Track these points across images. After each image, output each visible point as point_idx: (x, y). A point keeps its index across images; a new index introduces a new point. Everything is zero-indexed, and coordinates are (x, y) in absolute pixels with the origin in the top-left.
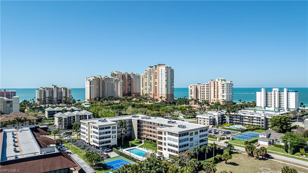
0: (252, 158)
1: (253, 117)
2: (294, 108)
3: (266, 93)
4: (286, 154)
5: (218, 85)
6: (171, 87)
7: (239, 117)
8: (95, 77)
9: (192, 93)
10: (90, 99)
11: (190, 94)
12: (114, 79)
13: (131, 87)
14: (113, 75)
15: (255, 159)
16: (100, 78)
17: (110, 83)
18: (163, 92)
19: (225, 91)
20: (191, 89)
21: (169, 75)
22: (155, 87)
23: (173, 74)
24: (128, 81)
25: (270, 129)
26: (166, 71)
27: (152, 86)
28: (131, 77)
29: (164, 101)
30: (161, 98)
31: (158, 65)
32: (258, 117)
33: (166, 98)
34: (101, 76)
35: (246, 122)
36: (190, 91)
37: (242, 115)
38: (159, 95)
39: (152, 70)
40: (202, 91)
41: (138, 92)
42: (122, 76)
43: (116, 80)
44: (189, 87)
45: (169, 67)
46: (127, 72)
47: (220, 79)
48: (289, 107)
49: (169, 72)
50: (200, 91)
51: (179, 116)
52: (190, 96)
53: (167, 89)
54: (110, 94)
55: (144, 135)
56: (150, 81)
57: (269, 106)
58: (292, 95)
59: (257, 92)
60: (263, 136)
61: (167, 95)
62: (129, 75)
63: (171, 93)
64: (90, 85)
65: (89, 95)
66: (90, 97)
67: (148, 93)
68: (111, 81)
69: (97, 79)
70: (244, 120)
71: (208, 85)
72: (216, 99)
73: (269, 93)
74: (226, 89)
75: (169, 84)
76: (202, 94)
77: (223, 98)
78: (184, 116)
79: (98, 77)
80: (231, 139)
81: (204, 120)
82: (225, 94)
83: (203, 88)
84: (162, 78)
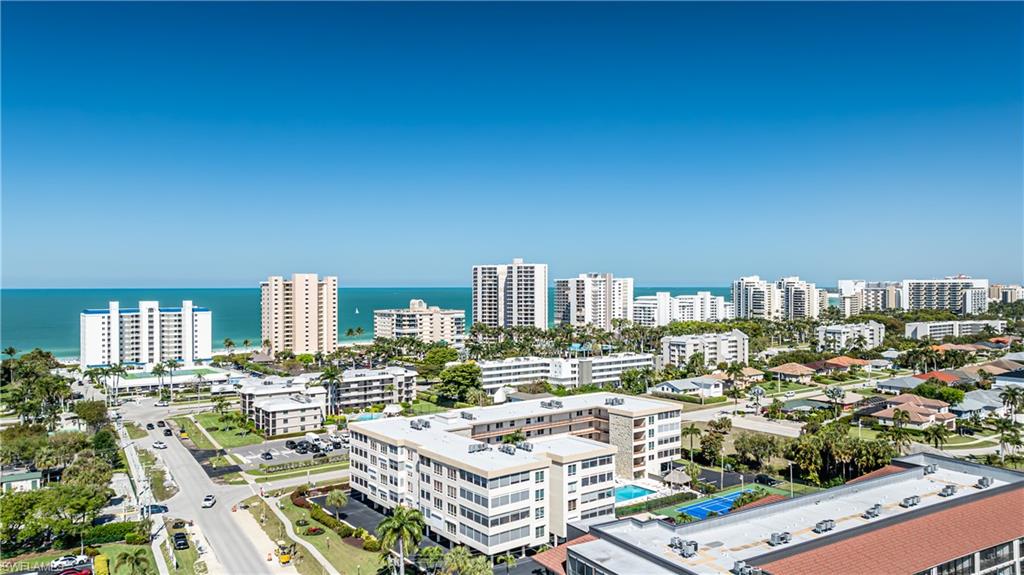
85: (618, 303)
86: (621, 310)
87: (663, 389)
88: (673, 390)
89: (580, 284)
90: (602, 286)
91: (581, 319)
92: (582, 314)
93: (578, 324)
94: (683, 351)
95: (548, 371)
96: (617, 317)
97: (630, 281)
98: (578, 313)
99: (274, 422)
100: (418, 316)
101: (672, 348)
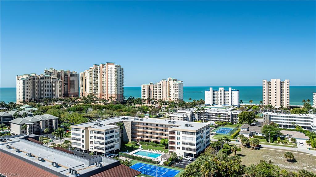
0: (249, 149)
1: (219, 114)
2: (237, 104)
3: (213, 92)
4: (268, 143)
5: (169, 84)
6: (121, 87)
7: (207, 114)
8: (29, 75)
9: (145, 92)
10: (24, 101)
11: (143, 94)
12: (51, 78)
13: (68, 87)
14: (48, 72)
15: (252, 150)
16: (35, 76)
17: (46, 82)
18: (112, 92)
19: (177, 90)
20: (144, 88)
21: (119, 74)
22: (103, 86)
23: (123, 73)
24: (64, 80)
25: (235, 123)
26: (116, 70)
27: (99, 86)
28: (67, 75)
29: (114, 101)
30: (111, 97)
31: (106, 64)
32: (224, 114)
33: (116, 98)
34: (35, 74)
35: (213, 118)
36: (143, 90)
37: (209, 112)
38: (108, 95)
39: (99, 69)
40: (154, 90)
41: (76, 92)
42: (58, 74)
43: (54, 79)
44: (142, 87)
45: (118, 65)
46: (63, 70)
47: (171, 78)
48: (233, 104)
49: (119, 71)
50: (152, 90)
51: (143, 116)
52: (143, 96)
53: (117, 89)
54: (46, 95)
55: (137, 137)
56: (96, 80)
57: (216, 103)
58: (236, 93)
59: (205, 91)
60: (244, 130)
61: (117, 95)
62: (65, 73)
63: (121, 93)
64: (24, 84)
65: (22, 96)
66: (24, 98)
67: (94, 93)
68: (48, 79)
69: (31, 77)
70: (211, 117)
71: (160, 84)
72: (168, 98)
73: (216, 92)
74: (178, 89)
75: (119, 84)
76: (154, 94)
77: (176, 97)
78: (149, 116)
79: (32, 75)
80: (215, 135)
81: (178, 118)
82: (177, 93)
83: (155, 88)
84: (111, 77)
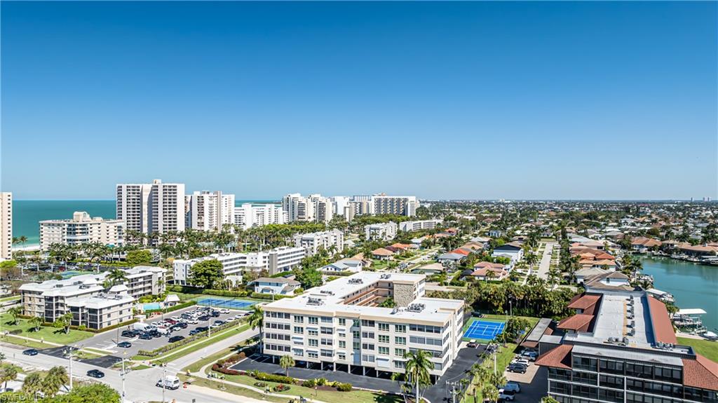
85: (224, 212)
86: (227, 217)
87: (328, 269)
88: (335, 269)
89: (200, 199)
90: (215, 200)
91: (201, 224)
92: (202, 221)
93: (199, 228)
94: (312, 244)
95: (245, 263)
96: (224, 223)
97: (233, 197)
98: (199, 221)
99: (101, 317)
100: (89, 225)
101: (303, 242)
